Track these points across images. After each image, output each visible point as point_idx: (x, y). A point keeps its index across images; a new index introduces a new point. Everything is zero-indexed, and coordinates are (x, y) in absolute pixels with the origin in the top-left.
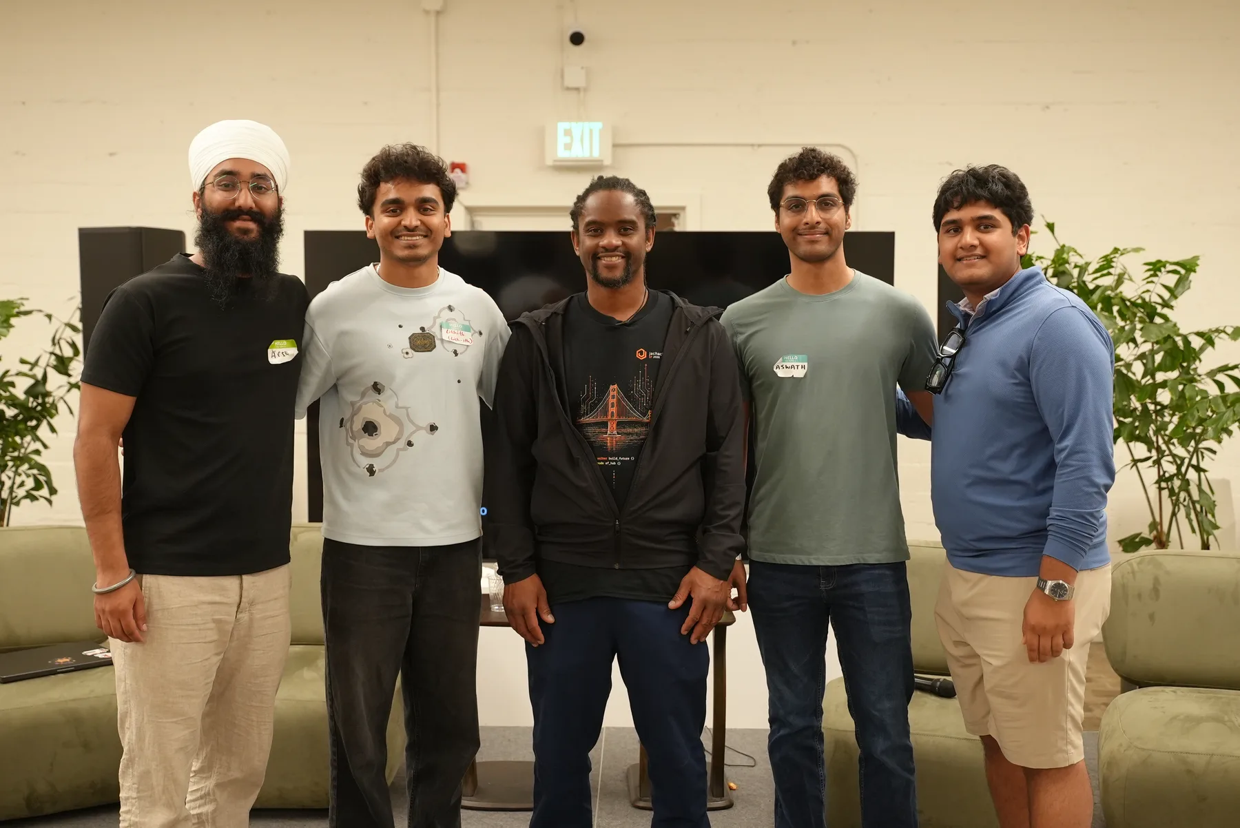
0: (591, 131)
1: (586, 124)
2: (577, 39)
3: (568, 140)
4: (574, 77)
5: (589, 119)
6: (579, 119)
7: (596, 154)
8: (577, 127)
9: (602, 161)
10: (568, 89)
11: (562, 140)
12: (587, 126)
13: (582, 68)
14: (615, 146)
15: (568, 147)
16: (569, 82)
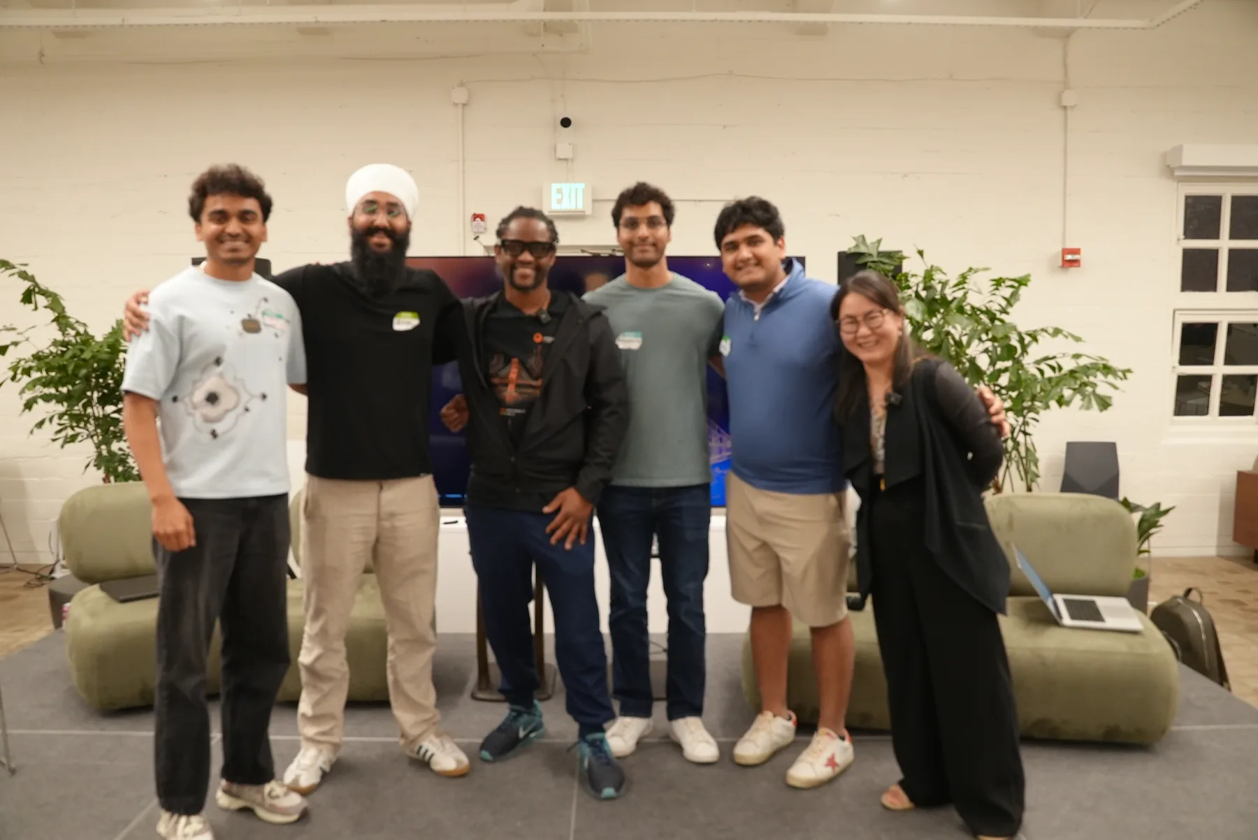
0: (576, 189)
1: (573, 184)
2: (566, 123)
3: (559, 196)
4: (564, 151)
5: (574, 181)
6: (567, 181)
7: (580, 207)
8: (565, 187)
9: (584, 212)
10: (560, 159)
11: (555, 196)
12: (573, 186)
13: (570, 144)
14: (594, 201)
15: (560, 201)
16: (560, 155)
